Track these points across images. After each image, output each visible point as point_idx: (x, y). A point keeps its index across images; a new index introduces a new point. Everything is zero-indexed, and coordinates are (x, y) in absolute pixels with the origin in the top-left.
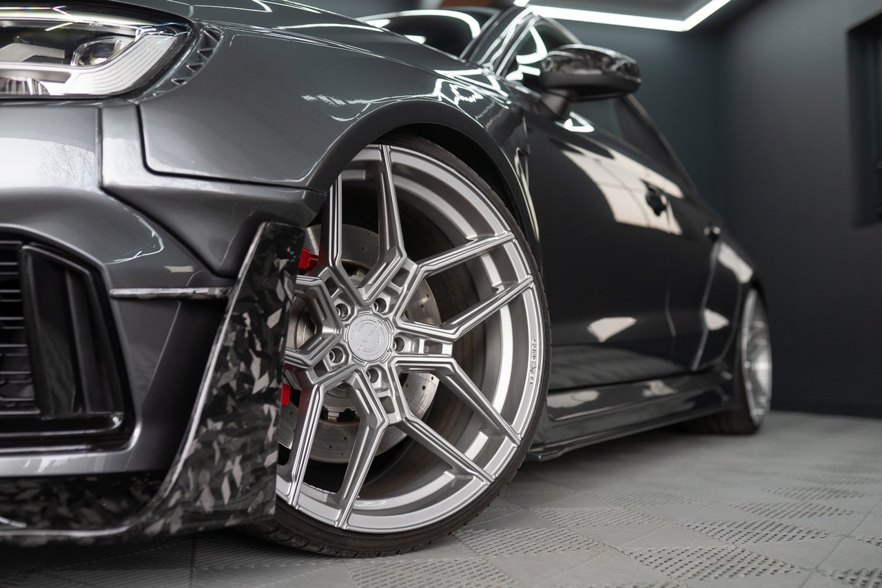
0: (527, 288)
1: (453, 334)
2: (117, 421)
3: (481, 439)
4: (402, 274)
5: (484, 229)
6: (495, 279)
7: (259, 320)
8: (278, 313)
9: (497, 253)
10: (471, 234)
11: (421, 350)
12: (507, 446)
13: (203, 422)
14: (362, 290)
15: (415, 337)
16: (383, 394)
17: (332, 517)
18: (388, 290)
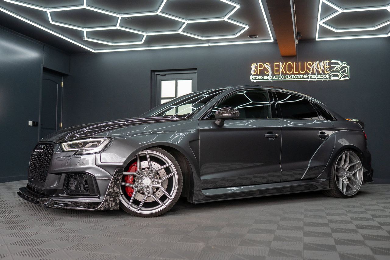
0: (175, 173)
1: (161, 181)
2: (98, 195)
7: (116, 182)
8: (119, 181)
9: (170, 166)
11: (156, 184)
12: (170, 200)
13: (106, 196)
14: (146, 174)
15: (155, 181)
16: (148, 191)
17: (135, 211)
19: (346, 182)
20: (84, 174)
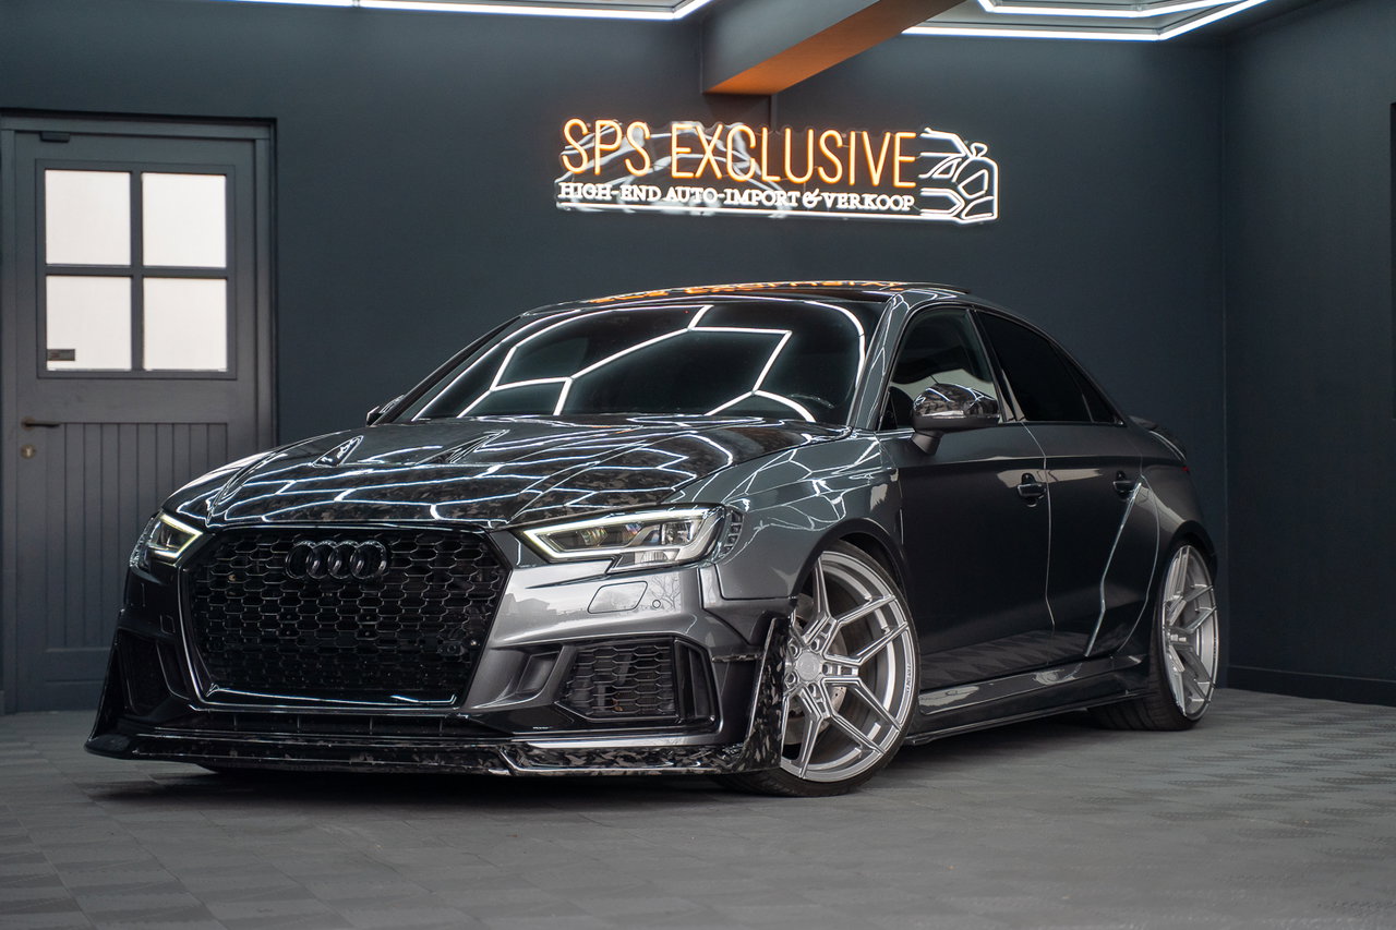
0: (904, 630)
1: (858, 662)
2: (712, 719)
3: (877, 727)
4: (829, 625)
5: (877, 594)
6: (884, 624)
7: (774, 668)
8: (781, 664)
10: (868, 596)
11: (839, 673)
12: (894, 731)
13: (755, 720)
14: (804, 637)
15: (835, 665)
16: (818, 701)
17: (800, 773)
18: (819, 636)
19: (1177, 666)
20: (658, 644)
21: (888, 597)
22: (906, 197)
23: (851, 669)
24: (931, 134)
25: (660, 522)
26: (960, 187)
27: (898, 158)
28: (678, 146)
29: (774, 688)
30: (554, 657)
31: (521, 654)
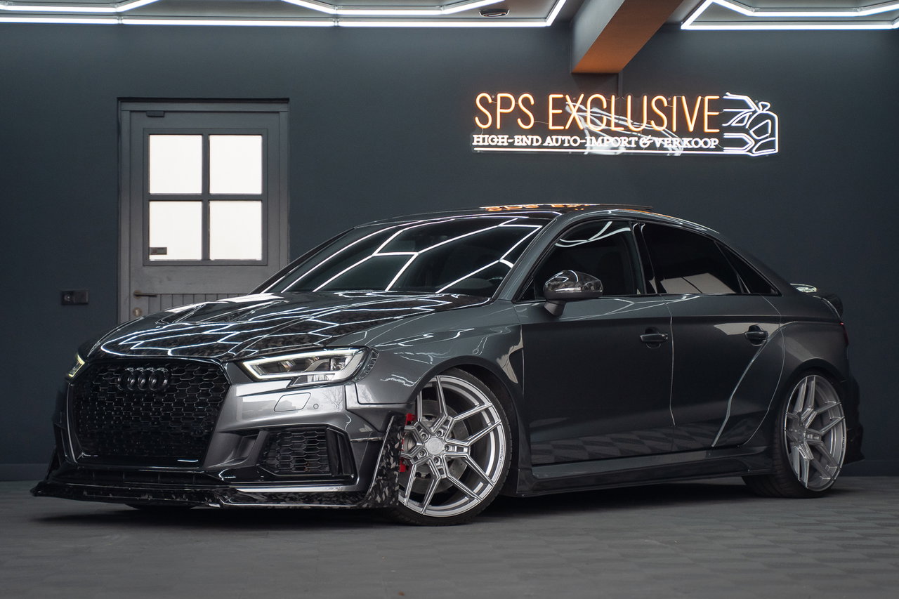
0: (499, 425)
1: (468, 444)
4: (446, 422)
7: (392, 446)
8: (398, 444)
9: (487, 410)
10: (477, 403)
11: (455, 451)
12: (489, 487)
13: (377, 477)
14: (432, 428)
15: (453, 445)
16: (439, 468)
17: (420, 510)
18: (442, 428)
19: (807, 455)
20: (318, 430)
21: (488, 404)
22: (713, 140)
23: (463, 448)
24: (730, 96)
25: (330, 357)
26: (751, 132)
27: (706, 113)
28: (553, 109)
29: (392, 459)
30: (255, 438)
31: (238, 436)
